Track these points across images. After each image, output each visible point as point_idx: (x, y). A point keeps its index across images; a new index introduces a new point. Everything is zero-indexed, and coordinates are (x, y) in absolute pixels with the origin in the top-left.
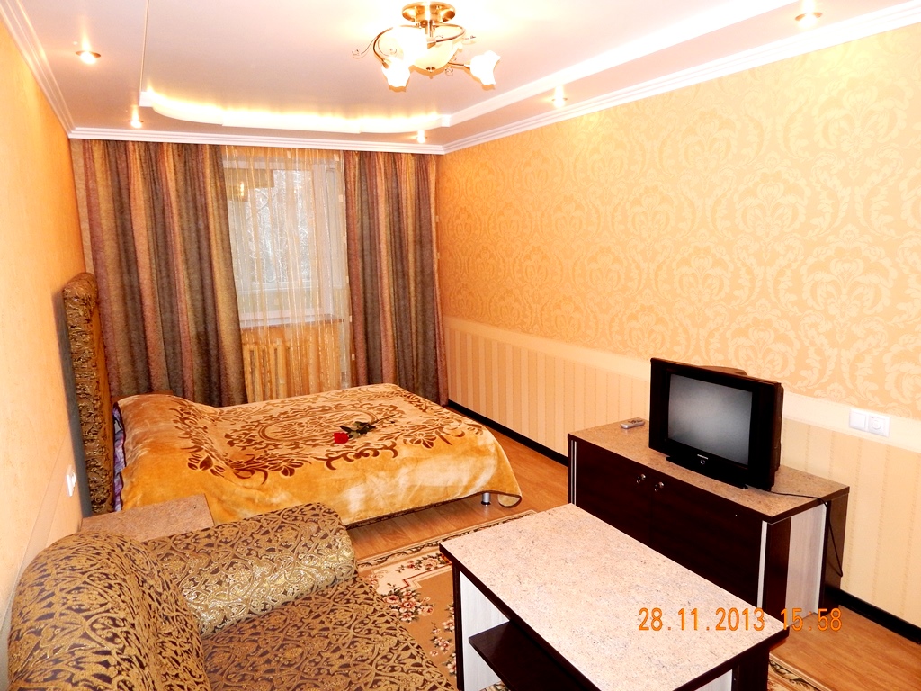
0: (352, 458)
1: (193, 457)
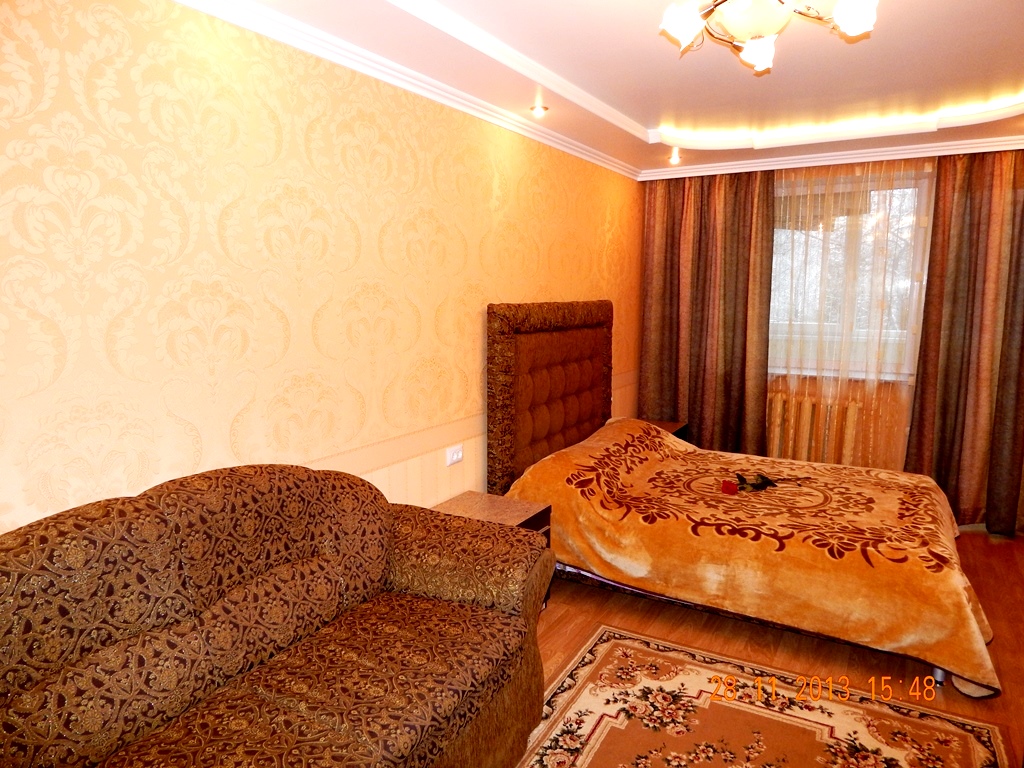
0: (726, 532)
1: (577, 474)
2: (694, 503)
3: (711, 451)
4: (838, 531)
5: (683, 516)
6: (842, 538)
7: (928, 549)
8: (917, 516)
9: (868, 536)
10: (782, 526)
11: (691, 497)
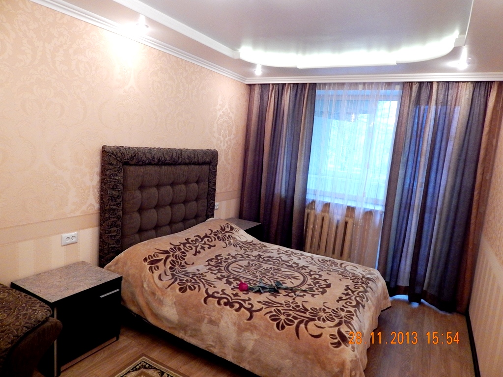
0: (222, 303)
1: (152, 255)
2: (220, 279)
3: (262, 243)
4: (291, 309)
5: (203, 290)
6: (289, 315)
7: (339, 329)
8: (349, 300)
9: (308, 315)
10: (259, 302)
11: (223, 274)
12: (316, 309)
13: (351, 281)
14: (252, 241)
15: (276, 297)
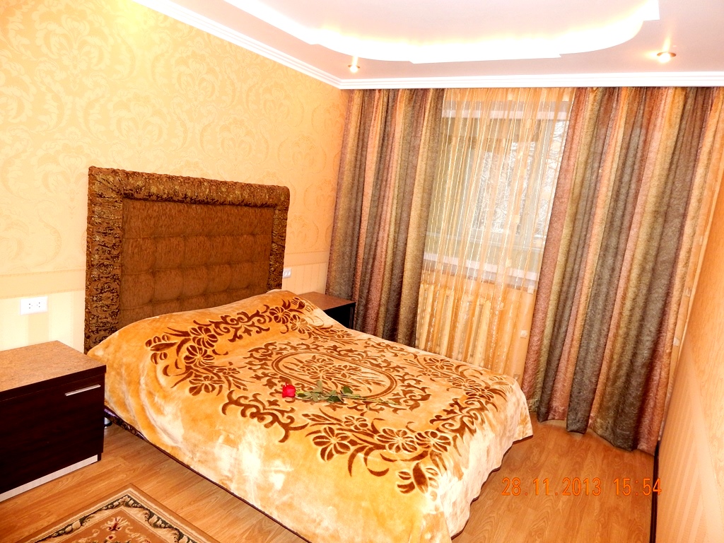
0: (248, 414)
1: (161, 337)
2: (258, 378)
3: (345, 329)
4: (352, 428)
5: (225, 392)
6: (344, 438)
7: (417, 464)
8: (450, 421)
9: (376, 439)
10: (306, 415)
11: (266, 372)
12: (392, 431)
13: (464, 393)
14: (332, 326)
15: (334, 410)
